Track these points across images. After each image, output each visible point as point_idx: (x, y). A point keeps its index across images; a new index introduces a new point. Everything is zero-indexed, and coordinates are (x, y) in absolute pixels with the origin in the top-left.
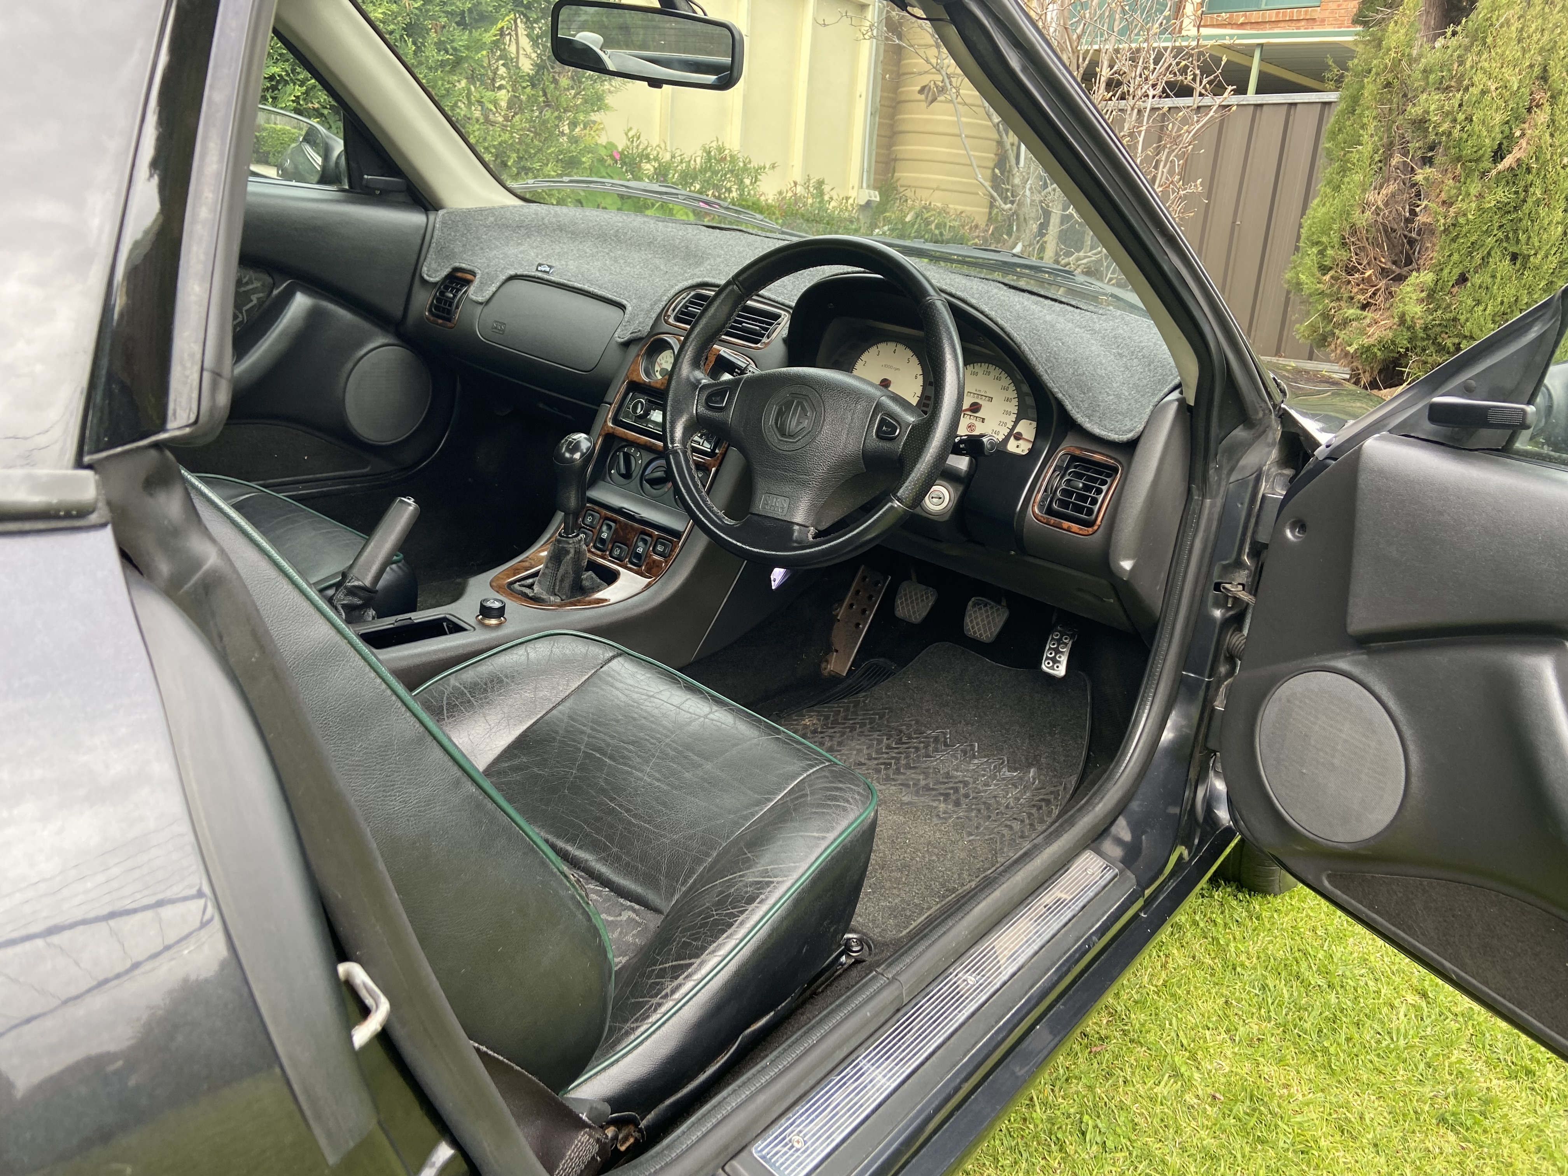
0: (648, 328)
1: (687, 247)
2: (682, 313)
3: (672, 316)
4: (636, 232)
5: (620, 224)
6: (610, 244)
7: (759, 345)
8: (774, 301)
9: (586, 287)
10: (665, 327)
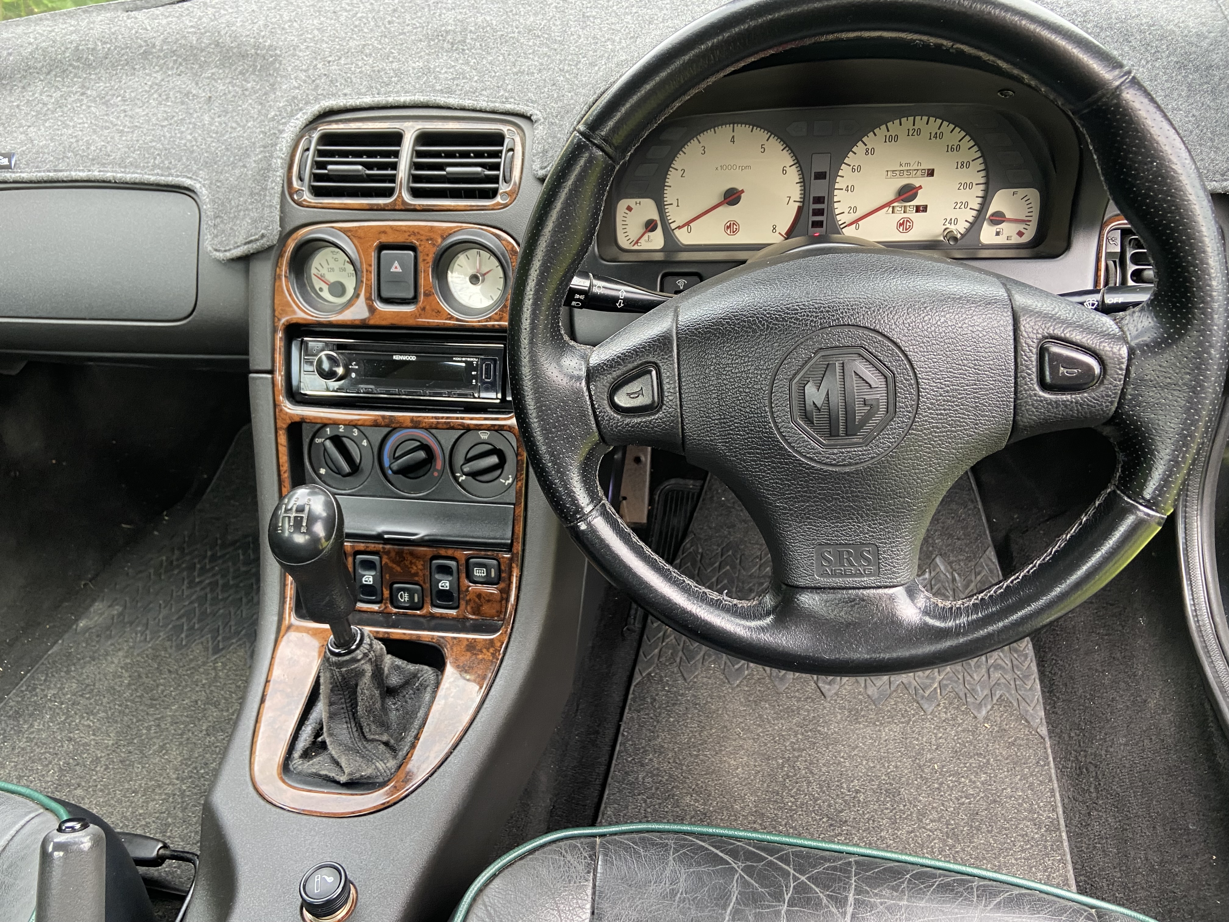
0: (277, 228)
1: (217, 45)
2: (317, 177)
3: (305, 189)
4: (111, 42)
5: (74, 37)
6: (76, 76)
7: (498, 199)
8: (474, 110)
9: (96, 174)
10: (301, 215)
